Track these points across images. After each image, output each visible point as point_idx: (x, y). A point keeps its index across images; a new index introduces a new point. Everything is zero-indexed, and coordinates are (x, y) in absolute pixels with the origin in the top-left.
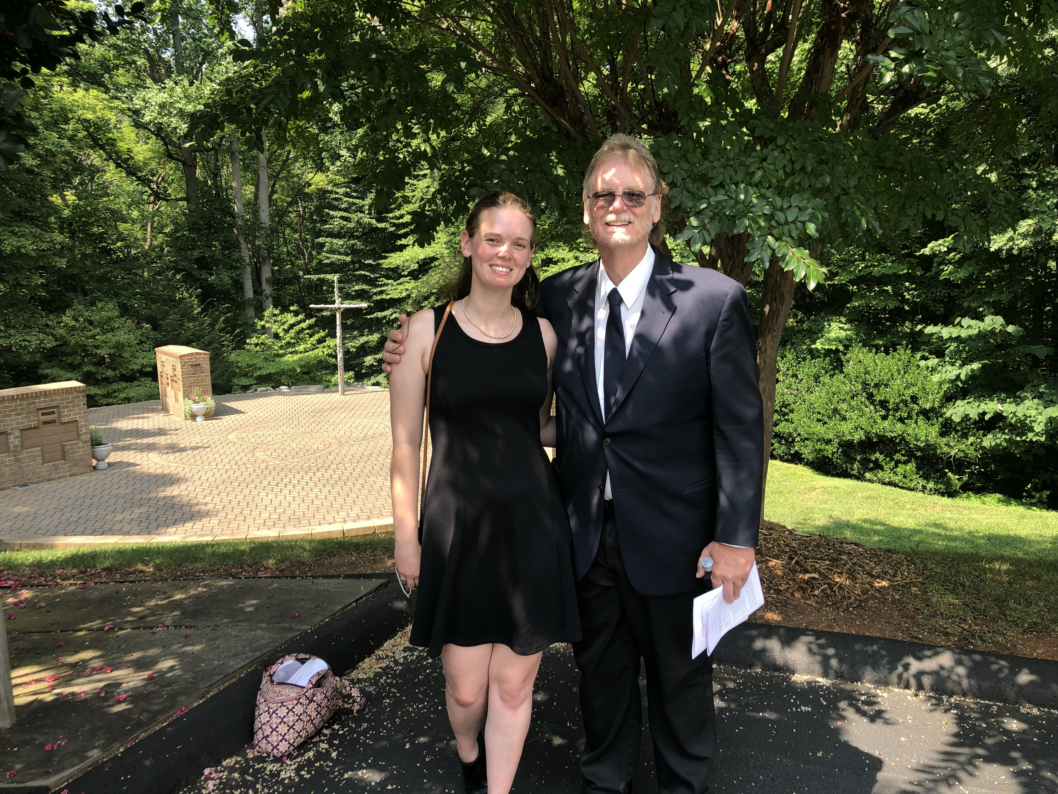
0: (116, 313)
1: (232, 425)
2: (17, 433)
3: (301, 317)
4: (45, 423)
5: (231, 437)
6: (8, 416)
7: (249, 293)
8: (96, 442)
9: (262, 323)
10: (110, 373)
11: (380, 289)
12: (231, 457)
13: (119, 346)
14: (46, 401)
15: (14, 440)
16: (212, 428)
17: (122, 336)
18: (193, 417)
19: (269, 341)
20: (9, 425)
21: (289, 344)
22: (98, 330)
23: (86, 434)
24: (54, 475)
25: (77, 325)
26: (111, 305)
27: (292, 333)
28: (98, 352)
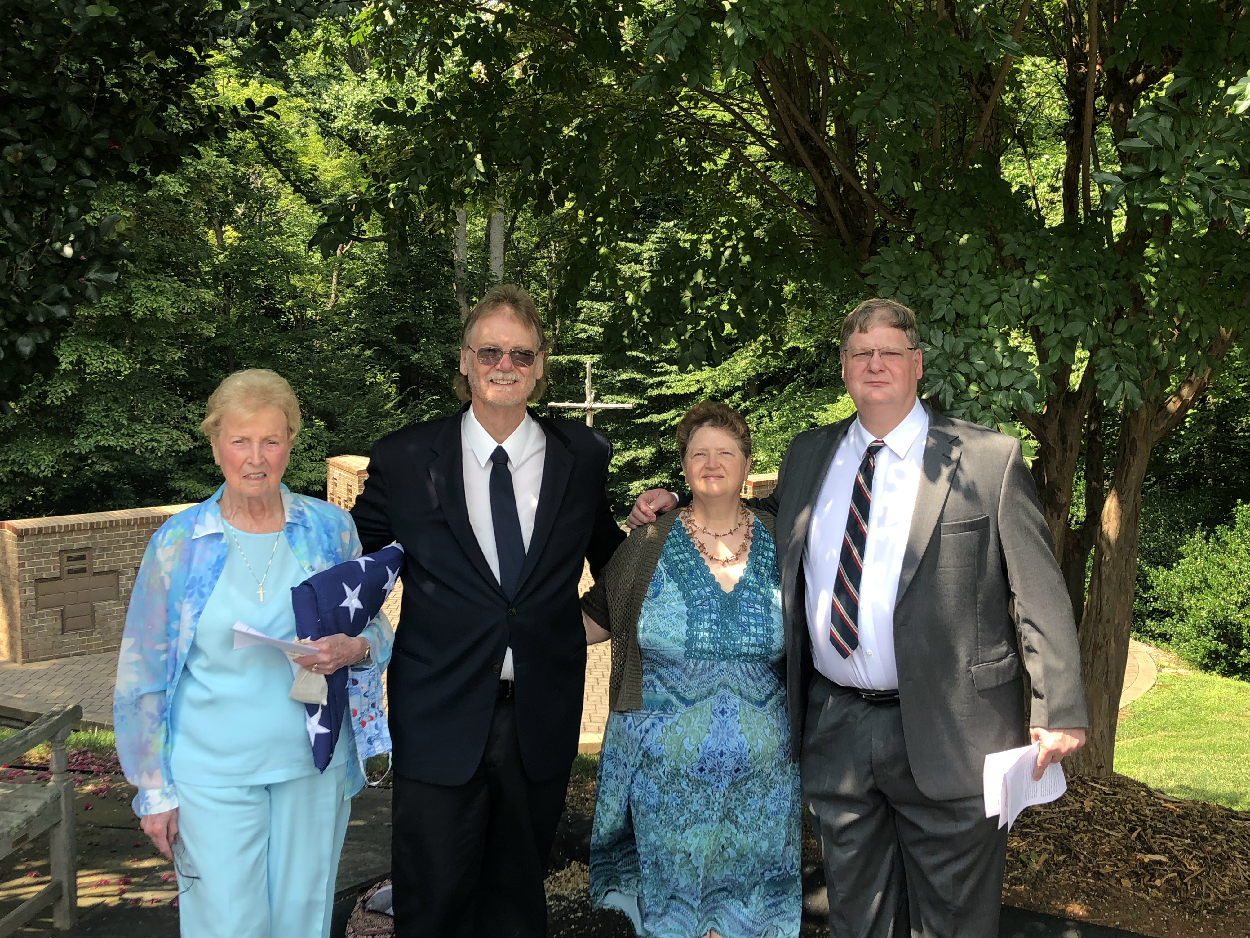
15: (126, 583)
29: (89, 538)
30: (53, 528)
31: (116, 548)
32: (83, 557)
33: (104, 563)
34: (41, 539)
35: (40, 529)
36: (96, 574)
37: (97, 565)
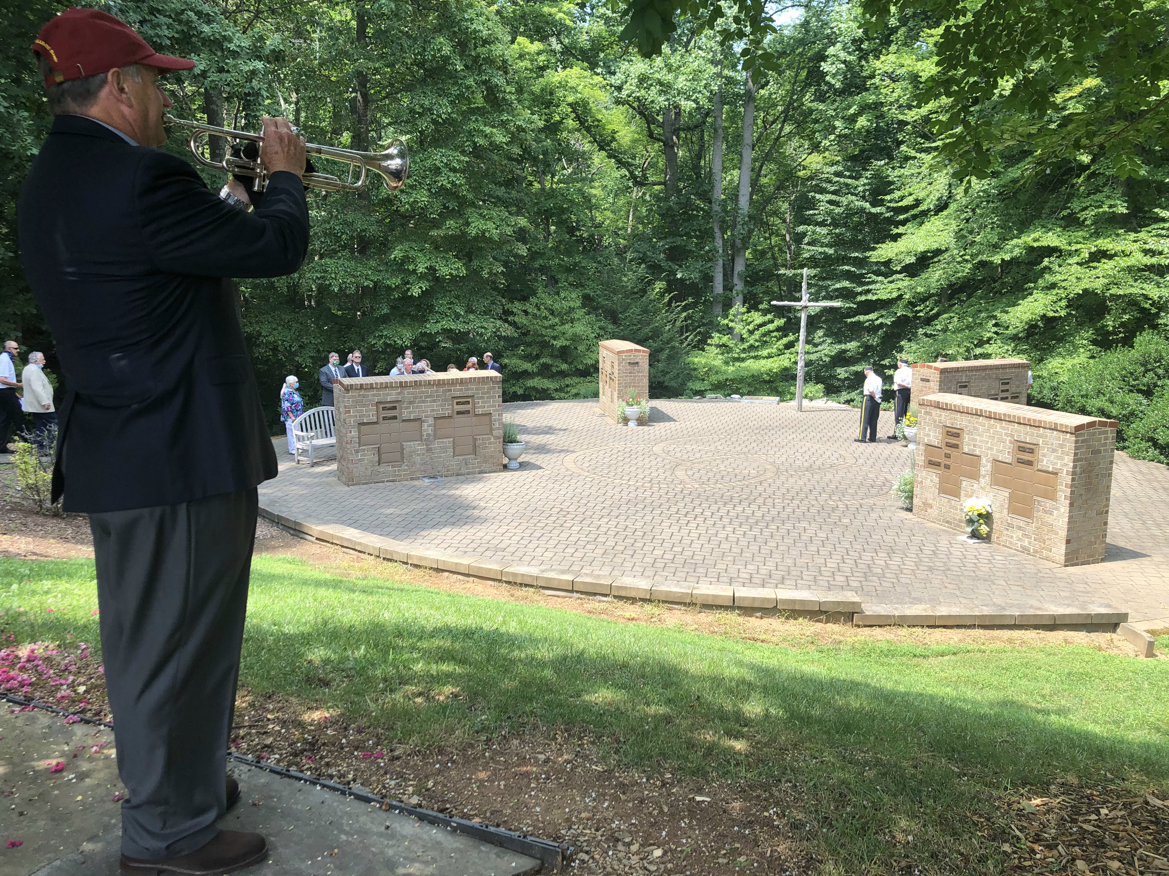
0: (578, 303)
1: (663, 434)
2: (431, 421)
3: (769, 317)
4: (459, 413)
5: (657, 449)
6: (424, 402)
7: (719, 288)
8: (509, 439)
9: (726, 322)
10: (564, 367)
11: (866, 288)
12: (647, 472)
13: (576, 339)
14: (461, 390)
15: (427, 428)
16: (641, 436)
17: (579, 328)
18: (626, 420)
19: (731, 343)
20: (423, 412)
21: (752, 347)
22: (557, 320)
23: (498, 429)
24: (463, 471)
25: (538, 313)
26: (574, 295)
27: (757, 334)
28: (555, 343)
29: (399, 394)
30: (371, 384)
31: (419, 402)
32: (394, 408)
33: (410, 413)
34: (363, 392)
35: (362, 385)
36: (404, 421)
37: (405, 415)
